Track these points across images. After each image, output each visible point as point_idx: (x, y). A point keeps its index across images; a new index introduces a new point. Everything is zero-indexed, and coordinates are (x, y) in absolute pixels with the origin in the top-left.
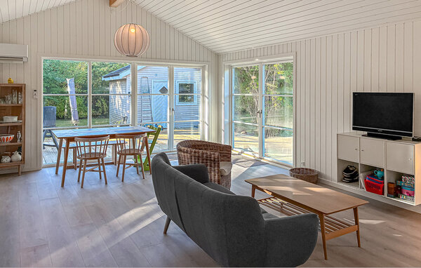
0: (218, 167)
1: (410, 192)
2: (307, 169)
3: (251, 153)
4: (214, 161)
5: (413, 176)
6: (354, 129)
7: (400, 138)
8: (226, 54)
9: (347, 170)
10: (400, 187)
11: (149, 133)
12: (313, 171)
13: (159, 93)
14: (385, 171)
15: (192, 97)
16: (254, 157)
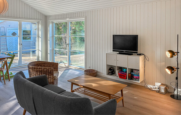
0: (53, 75)
1: (137, 77)
2: (91, 70)
3: (63, 64)
4: (51, 72)
5: (139, 70)
6: (113, 51)
7: (132, 54)
8: (50, 16)
9: (110, 69)
10: (133, 75)
11: (7, 58)
12: (94, 70)
13: (11, 35)
14: (127, 69)
15: (30, 37)
16: (65, 65)
